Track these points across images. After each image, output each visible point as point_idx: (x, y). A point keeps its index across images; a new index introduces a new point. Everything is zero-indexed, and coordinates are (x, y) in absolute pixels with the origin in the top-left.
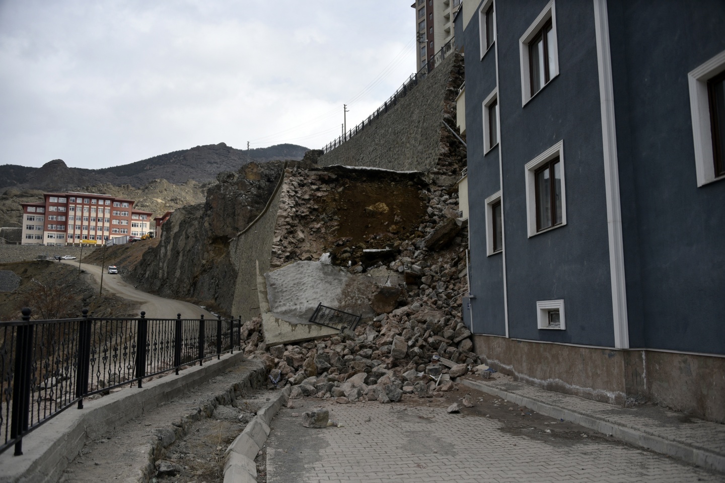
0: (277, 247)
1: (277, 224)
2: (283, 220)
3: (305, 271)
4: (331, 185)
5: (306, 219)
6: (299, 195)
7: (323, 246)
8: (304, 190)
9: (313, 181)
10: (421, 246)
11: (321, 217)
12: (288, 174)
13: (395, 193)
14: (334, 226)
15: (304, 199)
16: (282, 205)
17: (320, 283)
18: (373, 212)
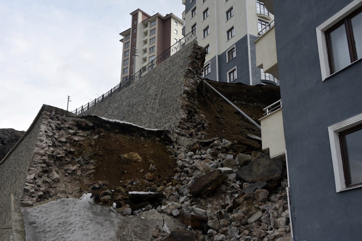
0: (30, 185)
1: (32, 161)
2: (39, 157)
3: (71, 209)
4: (86, 132)
5: (61, 161)
6: (56, 137)
7: (79, 188)
8: (61, 133)
9: (70, 125)
10: (184, 192)
11: (77, 160)
12: (46, 116)
13: (146, 145)
14: (90, 170)
15: (60, 142)
16: (39, 143)
17: (89, 224)
18: (128, 159)
